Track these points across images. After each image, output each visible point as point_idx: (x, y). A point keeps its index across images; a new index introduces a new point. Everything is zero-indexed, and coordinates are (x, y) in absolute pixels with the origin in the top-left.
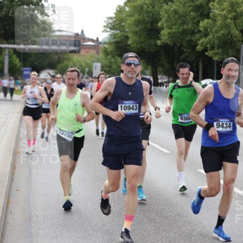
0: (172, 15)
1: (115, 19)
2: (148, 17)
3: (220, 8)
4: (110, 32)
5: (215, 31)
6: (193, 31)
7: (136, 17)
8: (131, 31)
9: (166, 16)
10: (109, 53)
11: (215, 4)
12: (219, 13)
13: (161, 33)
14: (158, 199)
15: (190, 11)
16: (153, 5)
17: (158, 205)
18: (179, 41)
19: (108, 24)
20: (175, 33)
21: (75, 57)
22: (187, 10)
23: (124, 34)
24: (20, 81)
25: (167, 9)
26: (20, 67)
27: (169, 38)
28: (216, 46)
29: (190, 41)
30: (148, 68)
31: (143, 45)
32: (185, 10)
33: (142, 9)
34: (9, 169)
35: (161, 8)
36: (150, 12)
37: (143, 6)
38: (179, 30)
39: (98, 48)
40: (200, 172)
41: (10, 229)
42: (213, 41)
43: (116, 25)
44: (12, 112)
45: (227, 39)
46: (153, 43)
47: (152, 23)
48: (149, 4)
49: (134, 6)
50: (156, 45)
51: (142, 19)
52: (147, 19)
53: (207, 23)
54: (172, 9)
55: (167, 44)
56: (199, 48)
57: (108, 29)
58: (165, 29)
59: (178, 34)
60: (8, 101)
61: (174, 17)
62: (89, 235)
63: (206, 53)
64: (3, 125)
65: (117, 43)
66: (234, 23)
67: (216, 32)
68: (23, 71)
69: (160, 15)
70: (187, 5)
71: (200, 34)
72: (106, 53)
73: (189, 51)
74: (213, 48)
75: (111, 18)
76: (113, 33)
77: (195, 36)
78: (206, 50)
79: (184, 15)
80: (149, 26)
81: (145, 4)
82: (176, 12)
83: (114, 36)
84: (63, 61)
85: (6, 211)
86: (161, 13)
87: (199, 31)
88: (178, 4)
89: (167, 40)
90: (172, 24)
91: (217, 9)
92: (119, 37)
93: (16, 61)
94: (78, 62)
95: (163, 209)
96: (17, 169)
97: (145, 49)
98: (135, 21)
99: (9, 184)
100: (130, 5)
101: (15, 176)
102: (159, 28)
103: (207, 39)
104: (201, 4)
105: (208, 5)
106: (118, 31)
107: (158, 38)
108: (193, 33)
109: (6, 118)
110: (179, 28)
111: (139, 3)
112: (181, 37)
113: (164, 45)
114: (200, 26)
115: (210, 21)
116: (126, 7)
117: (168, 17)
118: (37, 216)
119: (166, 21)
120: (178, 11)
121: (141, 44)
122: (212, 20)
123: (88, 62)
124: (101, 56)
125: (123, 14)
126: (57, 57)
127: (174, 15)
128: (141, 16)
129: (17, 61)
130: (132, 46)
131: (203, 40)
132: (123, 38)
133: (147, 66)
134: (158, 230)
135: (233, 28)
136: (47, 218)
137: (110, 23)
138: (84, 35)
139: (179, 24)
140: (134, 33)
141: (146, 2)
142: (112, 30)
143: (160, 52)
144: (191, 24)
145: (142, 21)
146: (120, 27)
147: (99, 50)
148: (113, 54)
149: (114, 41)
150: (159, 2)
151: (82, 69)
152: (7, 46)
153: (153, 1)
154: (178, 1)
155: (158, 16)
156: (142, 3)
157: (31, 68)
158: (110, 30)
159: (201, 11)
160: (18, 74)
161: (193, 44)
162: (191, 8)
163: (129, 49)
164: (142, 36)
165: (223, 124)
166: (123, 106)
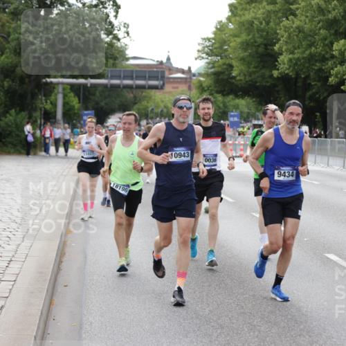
0: (294, 33)
2: (261, 36)
4: (207, 58)
6: (324, 56)
7: (244, 37)
8: (236, 58)
9: (286, 35)
10: (206, 89)
13: (279, 60)
15: (320, 29)
16: (267, 20)
18: (304, 70)
19: (204, 48)
20: (298, 59)
21: (157, 96)
22: (316, 27)
23: (227, 62)
24: (79, 130)
25: (288, 26)
26: (79, 109)
27: (290, 66)
29: (320, 70)
31: (253, 76)
32: (313, 26)
33: (252, 25)
34: (55, 255)
35: (279, 24)
36: (262, 31)
37: (253, 22)
38: (305, 56)
39: (190, 82)
41: (50, 341)
43: (215, 48)
44: (64, 174)
46: (267, 73)
47: (266, 45)
48: (261, 19)
49: (241, 22)
50: (271, 76)
51: (252, 41)
52: (259, 40)
53: (344, 45)
54: (294, 26)
55: (287, 74)
56: (332, 80)
57: (204, 55)
58: (284, 54)
59: (302, 61)
60: (61, 157)
61: (297, 36)
63: (342, 87)
65: (216, 74)
68: (82, 116)
69: (278, 34)
70: (315, 19)
71: (335, 60)
72: (201, 88)
73: (319, 84)
75: (209, 39)
76: (211, 59)
77: (327, 64)
78: (342, 83)
79: (311, 34)
81: (255, 19)
82: (300, 29)
83: (213, 65)
84: (140, 101)
85: (47, 316)
86: (278, 31)
87: (333, 57)
88: (303, 18)
89: (288, 69)
90: (293, 46)
92: (220, 66)
93: (73, 102)
94: (163, 101)
96: (67, 254)
97: (256, 82)
98: (242, 43)
99: (53, 277)
100: (236, 20)
102: (276, 53)
103: (344, 67)
104: (335, 17)
106: (219, 58)
107: (275, 67)
108: (324, 59)
110: (304, 52)
111: (248, 16)
112: (307, 65)
113: (282, 77)
114: (334, 49)
116: (230, 24)
117: (289, 37)
118: (91, 323)
119: (286, 42)
120: (302, 27)
121: (250, 76)
124: (194, 92)
125: (225, 34)
126: (132, 95)
127: (296, 33)
128: (250, 37)
129: (75, 102)
130: (238, 78)
131: (338, 69)
132: (225, 67)
137: (207, 47)
138: (171, 64)
139: (304, 46)
140: (241, 60)
141: (258, 16)
142: (209, 56)
143: (277, 87)
144: (320, 46)
145: (252, 43)
146: (221, 51)
147: (192, 85)
148: (211, 90)
149: (211, 72)
150: (276, 16)
151: (168, 112)
152: (61, 80)
153: (267, 15)
154: (302, 15)
155: (275, 35)
156: (252, 18)
157: (93, 111)
158: (207, 57)
159: (335, 28)
160: (76, 120)
161: (323, 75)
162: (321, 24)
163: (233, 83)
164: (251, 64)
165: (285, 173)
166: (174, 153)
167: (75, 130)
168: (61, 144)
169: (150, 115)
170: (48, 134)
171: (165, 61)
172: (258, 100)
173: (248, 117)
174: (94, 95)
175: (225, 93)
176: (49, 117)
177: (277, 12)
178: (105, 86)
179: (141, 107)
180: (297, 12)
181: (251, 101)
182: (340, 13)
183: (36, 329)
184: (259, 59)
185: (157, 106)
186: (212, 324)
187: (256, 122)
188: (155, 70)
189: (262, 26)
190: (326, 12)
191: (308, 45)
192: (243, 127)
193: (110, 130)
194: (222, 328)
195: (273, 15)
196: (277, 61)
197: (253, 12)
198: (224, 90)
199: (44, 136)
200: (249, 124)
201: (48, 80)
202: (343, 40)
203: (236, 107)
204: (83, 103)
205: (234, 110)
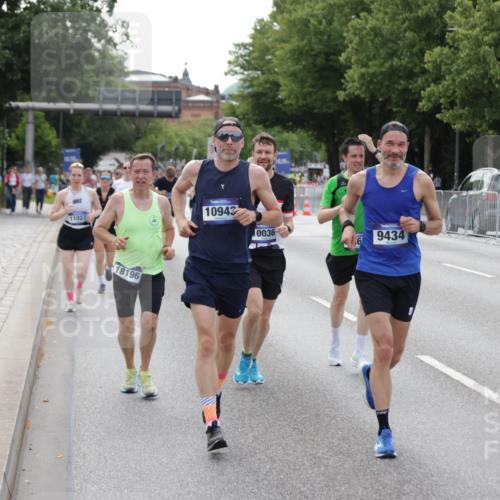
0: (368, 38)
1: (251, 48)
2: (321, 41)
3: (466, 24)
4: (242, 73)
5: (456, 70)
6: (411, 71)
7: (295, 42)
8: (285, 72)
9: (356, 40)
11: (457, 15)
12: (464, 32)
13: (346, 76)
14: (334, 418)
15: (405, 31)
16: (329, 18)
17: (333, 431)
18: (383, 90)
19: (238, 57)
20: (374, 75)
21: (170, 127)
22: (399, 28)
23: (271, 78)
24: (57, 177)
25: (358, 27)
26: (57, 146)
27: (363, 85)
28: (458, 101)
29: (406, 90)
30: (320, 147)
31: (309, 100)
32: (395, 27)
33: (307, 26)
34: (29, 358)
35: (345, 24)
36: (322, 33)
37: (309, 21)
38: (384, 70)
39: (218, 107)
40: (422, 361)
41: (27, 480)
42: (451, 91)
43: (254, 59)
44: (39, 239)
45: (480, 87)
47: (327, 54)
48: (320, 17)
49: (291, 21)
50: (335, 99)
51: (307, 48)
52: (318, 47)
53: (440, 55)
54: (367, 27)
55: (358, 97)
56: (423, 105)
57: (238, 69)
58: (354, 67)
59: (380, 77)
60: (33, 216)
61: (372, 41)
62: (189, 493)
63: (438, 116)
64: (19, 268)
65: (256, 96)
66: (496, 53)
67: (459, 72)
68: (62, 156)
69: (344, 38)
70: (398, 17)
71: (427, 76)
73: (404, 111)
74: (452, 104)
75: (244, 46)
76: (248, 75)
77: (416, 81)
78: (437, 108)
79: (392, 38)
80: (320, 61)
81: (312, 16)
82: (376, 32)
83: (249, 82)
84: (145, 135)
85: (21, 445)
86: (345, 34)
87: (424, 71)
88: (381, 15)
89: (360, 89)
90: (367, 56)
91: (460, 26)
92: (260, 85)
93: (49, 135)
94: (178, 136)
95: (344, 439)
96: (46, 356)
97: (313, 108)
98: (292, 52)
99: (28, 389)
100: (284, 19)
101: (42, 372)
102: (341, 65)
103: (440, 86)
104: (427, 15)
105: (442, 18)
106: (259, 72)
107: (340, 87)
108: (411, 75)
109: (27, 253)
110: (382, 65)
111: (301, 12)
112: (386, 83)
113: (351, 100)
114: (426, 60)
115: (446, 50)
116: (275, 24)
117: (361, 42)
119: (357, 50)
120: (380, 28)
121: (305, 99)
122: (451, 47)
123: (198, 135)
125: (268, 38)
126: (133, 126)
127: (372, 37)
128: (305, 42)
129: (52, 137)
130: (287, 102)
131: (432, 88)
132: (268, 86)
133: (318, 144)
134: (333, 482)
135: (494, 64)
136: (105, 457)
137: (242, 56)
138: (190, 81)
139: (382, 56)
140: (290, 76)
141: (315, 12)
142: (245, 70)
143: (343, 114)
144: (406, 56)
145: (307, 51)
146: (261, 63)
147: (220, 112)
148: (248, 120)
149: (249, 93)
150: (341, 12)
151: (185, 151)
152: (30, 104)
153: (329, 11)
154: (380, 10)
155: (341, 40)
156: (307, 15)
157: (79, 149)
158: (242, 71)
159: (427, 31)
160: (53, 162)
161: (411, 98)
162: (407, 23)
163: (280, 109)
164: (306, 82)
165: (388, 233)
166: (210, 208)
167: (52, 176)
168: (33, 196)
169: (159, 155)
170: (13, 182)
171: (180, 77)
172: (315, 133)
173: (301, 158)
174: (79, 125)
175: (267, 123)
176: (14, 158)
177: (343, 6)
178: (95, 113)
179: (147, 144)
180: (372, 7)
181: (306, 135)
182: (434, 9)
183: (6, 463)
184: (317, 75)
185: (170, 143)
186: (259, 456)
187: (313, 166)
188: (167, 89)
189: (322, 27)
190: (413, 7)
191: (387, 53)
192: (295, 173)
193: (103, 179)
194: (273, 461)
195: (336, 11)
196: (344, 78)
197: (309, 7)
198: (267, 120)
199: (7, 185)
200: (303, 169)
201: (13, 104)
202: (439, 47)
203: (285, 144)
204: (64, 136)
205: (282, 149)
